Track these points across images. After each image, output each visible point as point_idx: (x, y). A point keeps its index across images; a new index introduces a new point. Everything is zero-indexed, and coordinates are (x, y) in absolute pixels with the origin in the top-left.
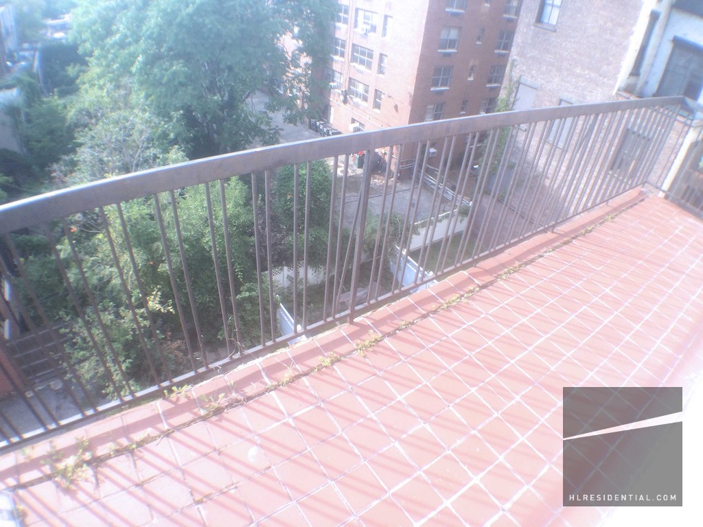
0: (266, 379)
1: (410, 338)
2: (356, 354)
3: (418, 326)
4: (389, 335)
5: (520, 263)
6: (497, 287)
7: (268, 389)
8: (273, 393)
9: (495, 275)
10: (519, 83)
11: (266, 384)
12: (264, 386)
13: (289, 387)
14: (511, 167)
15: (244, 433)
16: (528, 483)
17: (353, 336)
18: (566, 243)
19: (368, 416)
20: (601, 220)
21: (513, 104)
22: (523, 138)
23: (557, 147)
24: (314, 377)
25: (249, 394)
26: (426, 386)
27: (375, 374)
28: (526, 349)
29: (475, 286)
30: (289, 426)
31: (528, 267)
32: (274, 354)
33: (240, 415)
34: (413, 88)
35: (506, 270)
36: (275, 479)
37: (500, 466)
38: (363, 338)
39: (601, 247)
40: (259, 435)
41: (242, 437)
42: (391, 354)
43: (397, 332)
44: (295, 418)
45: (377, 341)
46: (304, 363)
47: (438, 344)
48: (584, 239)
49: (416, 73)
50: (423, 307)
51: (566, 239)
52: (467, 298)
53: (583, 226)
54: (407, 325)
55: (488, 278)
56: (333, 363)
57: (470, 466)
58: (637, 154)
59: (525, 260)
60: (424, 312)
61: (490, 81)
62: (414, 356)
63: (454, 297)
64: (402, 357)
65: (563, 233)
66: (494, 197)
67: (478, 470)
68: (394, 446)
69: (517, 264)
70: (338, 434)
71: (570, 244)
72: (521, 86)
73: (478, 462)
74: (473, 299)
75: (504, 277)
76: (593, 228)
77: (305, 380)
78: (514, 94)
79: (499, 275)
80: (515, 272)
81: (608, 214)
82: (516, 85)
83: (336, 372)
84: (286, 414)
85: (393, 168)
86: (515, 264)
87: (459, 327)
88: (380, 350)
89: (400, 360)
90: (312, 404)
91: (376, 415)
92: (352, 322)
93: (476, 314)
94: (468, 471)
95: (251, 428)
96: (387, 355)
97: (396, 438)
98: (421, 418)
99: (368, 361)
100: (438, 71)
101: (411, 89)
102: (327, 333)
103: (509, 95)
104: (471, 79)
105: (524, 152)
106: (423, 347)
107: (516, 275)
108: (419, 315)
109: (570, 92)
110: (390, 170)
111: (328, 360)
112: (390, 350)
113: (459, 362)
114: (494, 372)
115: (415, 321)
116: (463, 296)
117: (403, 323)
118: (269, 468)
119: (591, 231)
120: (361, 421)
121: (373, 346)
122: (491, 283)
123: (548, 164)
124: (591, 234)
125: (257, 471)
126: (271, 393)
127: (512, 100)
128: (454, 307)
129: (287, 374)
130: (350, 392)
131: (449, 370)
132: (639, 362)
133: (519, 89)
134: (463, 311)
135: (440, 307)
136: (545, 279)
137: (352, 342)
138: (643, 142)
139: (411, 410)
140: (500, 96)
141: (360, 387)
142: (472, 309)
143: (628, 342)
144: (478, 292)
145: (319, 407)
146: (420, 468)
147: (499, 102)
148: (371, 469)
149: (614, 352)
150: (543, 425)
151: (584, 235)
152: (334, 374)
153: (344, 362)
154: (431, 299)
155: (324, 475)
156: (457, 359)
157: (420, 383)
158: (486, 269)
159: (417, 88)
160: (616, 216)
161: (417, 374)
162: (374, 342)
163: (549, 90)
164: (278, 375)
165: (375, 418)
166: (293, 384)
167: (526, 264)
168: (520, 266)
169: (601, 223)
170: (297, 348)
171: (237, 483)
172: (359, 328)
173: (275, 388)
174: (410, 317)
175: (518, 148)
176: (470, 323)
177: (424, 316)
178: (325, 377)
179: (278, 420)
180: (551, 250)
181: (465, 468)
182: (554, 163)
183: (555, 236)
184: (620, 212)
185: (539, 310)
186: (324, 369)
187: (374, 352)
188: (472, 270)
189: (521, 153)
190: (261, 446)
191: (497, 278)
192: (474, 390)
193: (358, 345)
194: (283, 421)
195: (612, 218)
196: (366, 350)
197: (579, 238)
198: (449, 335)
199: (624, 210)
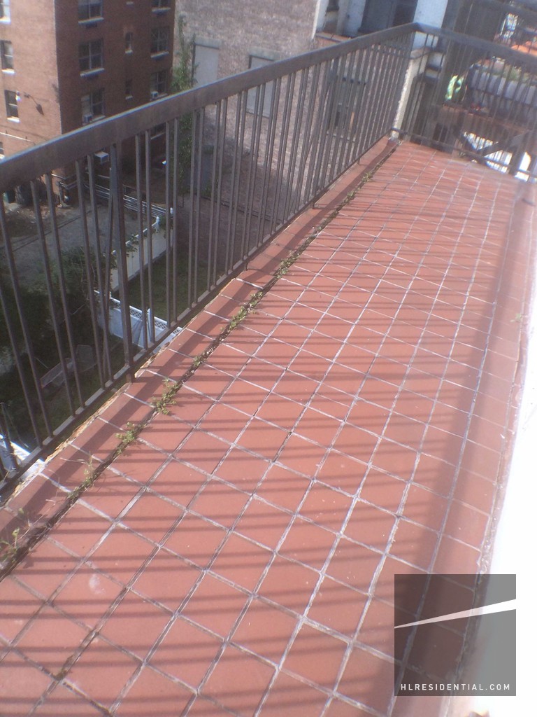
0: (63, 489)
1: (212, 373)
2: (157, 416)
3: (212, 356)
4: (185, 378)
5: (293, 252)
6: (280, 286)
7: (70, 499)
8: (80, 502)
9: (273, 273)
10: (195, 45)
11: (66, 494)
12: (64, 498)
13: (97, 485)
14: (208, 152)
15: (70, 565)
16: (408, 480)
17: (143, 395)
18: (333, 216)
19: (208, 480)
20: (359, 183)
21: (193, 72)
22: (215, 113)
23: (262, 116)
24: (120, 461)
25: (50, 516)
26: (255, 420)
27: (192, 430)
28: (342, 343)
29: (256, 291)
30: (123, 531)
31: (304, 253)
32: (55, 453)
33: (54, 545)
34: (56, 77)
35: (282, 263)
36: (140, 601)
37: (373, 474)
38: (157, 392)
39: (372, 211)
40: (92, 559)
41: (70, 572)
42: (199, 400)
43: (192, 372)
44: (124, 519)
45: (175, 390)
46: (101, 448)
47: (245, 370)
48: (350, 208)
49: (56, 56)
50: (210, 333)
51: (331, 212)
52: (254, 307)
53: (343, 193)
54: (200, 360)
55: (267, 279)
56: (135, 435)
57: (344, 487)
58: (355, 104)
59: (297, 247)
60: (212, 339)
61: (154, 50)
62: (225, 392)
63: (239, 310)
64: (212, 399)
65: (324, 206)
66: (195, 194)
67: (353, 488)
68: (253, 500)
69: (291, 253)
70: (185, 514)
71: (337, 217)
72: (198, 48)
73: (350, 480)
74: (262, 307)
75: (284, 273)
76: (354, 193)
77: (112, 469)
78: (191, 61)
79: (277, 272)
80: (292, 263)
81: (363, 174)
82: (191, 48)
83: (145, 444)
84: (111, 520)
85: (57, 191)
86: (288, 253)
87: (260, 343)
88: (183, 399)
89: (213, 403)
90: (135, 494)
91: (216, 475)
92: (134, 380)
93: (271, 323)
94: (345, 493)
95: (76, 555)
96: (195, 403)
97: (253, 491)
98: (268, 458)
99: (175, 417)
100: (83, 49)
101: (54, 78)
102: (109, 403)
103: (185, 62)
104: (130, 51)
105: (220, 129)
106: (231, 379)
107: (296, 266)
108: (209, 344)
109: (258, 45)
110: (53, 195)
111: (129, 434)
112: (196, 395)
113: (278, 381)
114: (320, 378)
115: (208, 353)
116: (248, 306)
117: (195, 359)
118: (125, 590)
119: (353, 197)
120: (203, 488)
121: (173, 397)
122: (272, 283)
123: (255, 139)
124: (355, 200)
125: (112, 602)
126: (77, 502)
127: (190, 68)
128: (244, 322)
129: (86, 472)
130: (173, 461)
131: (272, 394)
132: (457, 321)
133: (196, 53)
134: (256, 324)
135: (228, 328)
136: (328, 262)
137: (145, 403)
138: (358, 88)
139: (252, 454)
140: (173, 65)
141: (181, 451)
142: (265, 319)
143: (437, 304)
144: (262, 298)
145: (146, 494)
146: (294, 512)
147: (175, 75)
148: (242, 536)
149: (428, 318)
150: (394, 416)
151: (348, 202)
152: (143, 448)
153: (149, 430)
154: (213, 322)
155: (194, 567)
156: (274, 379)
157: (247, 421)
158: (260, 268)
159: (62, 77)
160: (373, 173)
161: (240, 411)
162: (172, 393)
163: (234, 46)
164: (75, 477)
165: (218, 479)
166: (100, 481)
167: (301, 251)
168: (295, 255)
169: (361, 186)
170: (81, 435)
171: (95, 628)
172: (145, 383)
173: (80, 494)
174: (200, 349)
175: (212, 127)
176: (270, 335)
177: (215, 344)
178: (134, 456)
179: (104, 531)
180: (320, 228)
181: (340, 490)
182: (263, 137)
183: (318, 211)
184: (376, 169)
185: (336, 298)
186: (128, 447)
187: (179, 404)
188: (244, 274)
189: (216, 132)
190: (100, 571)
191: (277, 276)
192: (308, 405)
193: (155, 403)
194: (111, 529)
195: (370, 177)
196: (167, 406)
197: (343, 207)
198: (254, 355)
199: (378, 166)
